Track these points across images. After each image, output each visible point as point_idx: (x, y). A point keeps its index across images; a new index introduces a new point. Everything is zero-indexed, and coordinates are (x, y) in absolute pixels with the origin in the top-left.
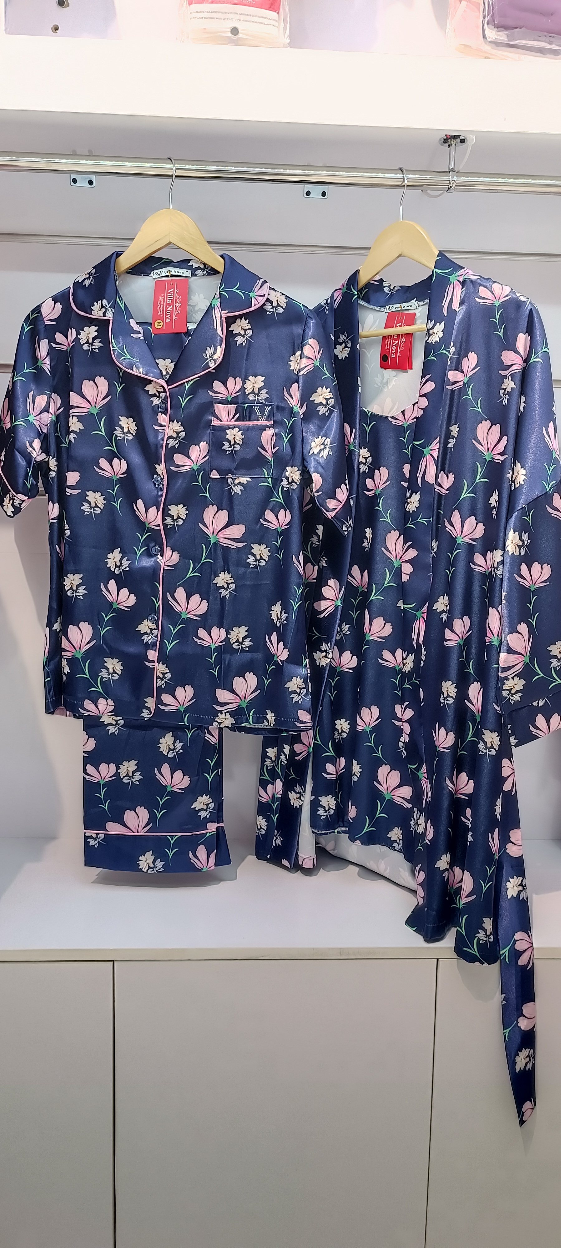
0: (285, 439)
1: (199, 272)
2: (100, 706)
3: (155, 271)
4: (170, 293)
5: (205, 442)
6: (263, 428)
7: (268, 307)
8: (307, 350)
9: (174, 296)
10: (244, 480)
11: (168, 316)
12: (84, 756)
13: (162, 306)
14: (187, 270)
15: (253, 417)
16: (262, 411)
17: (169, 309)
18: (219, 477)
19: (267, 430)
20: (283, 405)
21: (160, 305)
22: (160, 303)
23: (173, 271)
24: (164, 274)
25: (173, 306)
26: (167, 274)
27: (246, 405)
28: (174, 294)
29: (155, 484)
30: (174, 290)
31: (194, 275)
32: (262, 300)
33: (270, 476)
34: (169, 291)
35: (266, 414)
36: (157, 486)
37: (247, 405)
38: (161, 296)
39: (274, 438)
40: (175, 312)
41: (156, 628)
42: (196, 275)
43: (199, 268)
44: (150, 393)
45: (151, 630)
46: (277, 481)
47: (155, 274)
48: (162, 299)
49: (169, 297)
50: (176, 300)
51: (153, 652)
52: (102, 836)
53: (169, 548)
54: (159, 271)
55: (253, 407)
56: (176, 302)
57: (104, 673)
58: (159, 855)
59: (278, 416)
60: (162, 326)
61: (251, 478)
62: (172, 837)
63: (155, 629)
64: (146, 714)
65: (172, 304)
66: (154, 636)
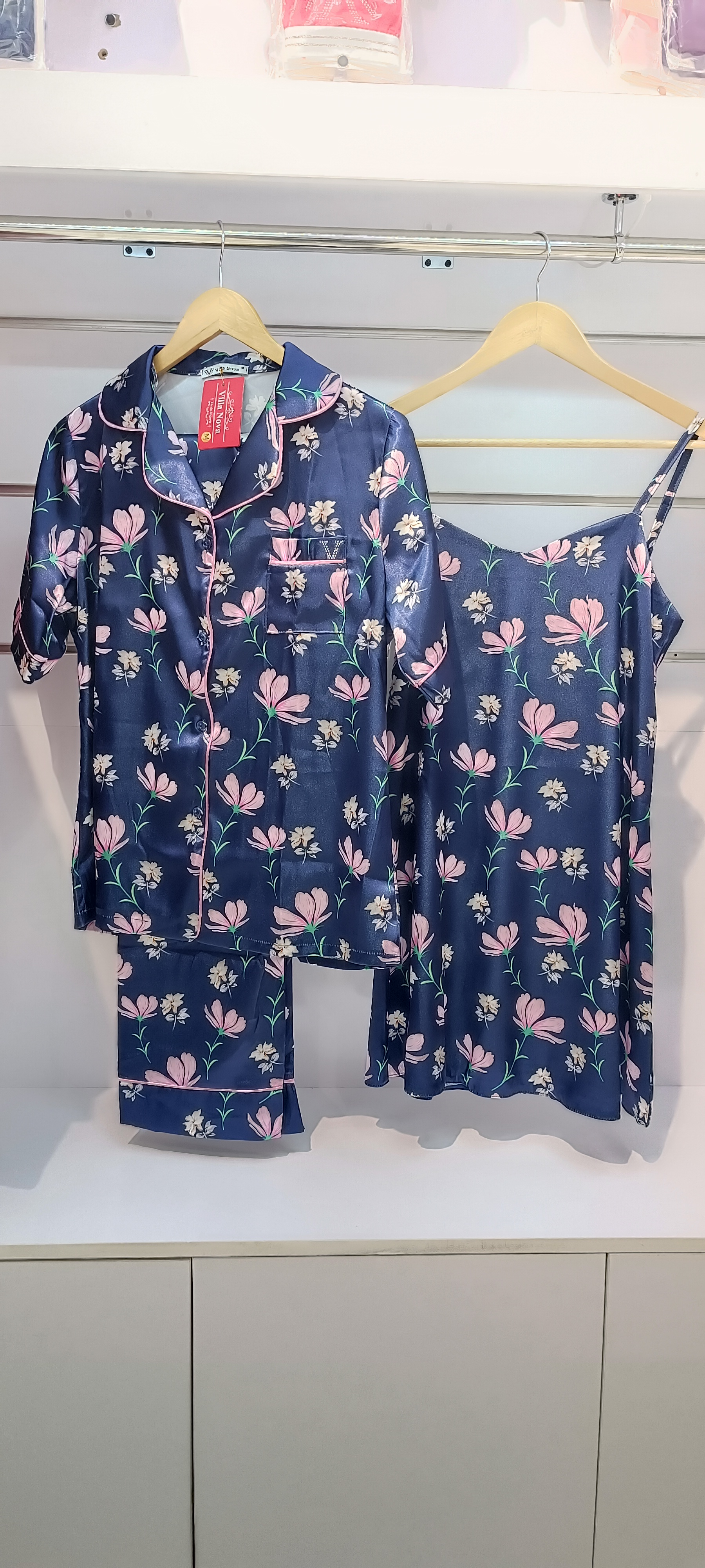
0: (361, 583)
1: (258, 368)
2: (133, 921)
3: (205, 369)
4: (221, 396)
5: (261, 587)
6: (332, 569)
7: (341, 409)
8: (390, 466)
9: (225, 401)
10: (307, 637)
11: (217, 426)
12: (119, 985)
13: (211, 413)
14: (243, 366)
15: (321, 555)
16: (331, 546)
17: (218, 418)
18: (277, 632)
19: (338, 571)
20: (358, 538)
21: (209, 413)
22: (209, 410)
23: (226, 369)
24: (214, 373)
25: (224, 413)
26: (219, 372)
27: (309, 540)
28: (226, 397)
29: (200, 642)
30: (226, 392)
31: (251, 371)
32: (331, 401)
33: (341, 632)
34: (220, 394)
35: (336, 550)
36: (202, 644)
37: (311, 539)
38: (211, 401)
39: (347, 582)
40: (226, 420)
41: (202, 825)
42: (254, 372)
43: (258, 363)
44: (193, 525)
45: (196, 827)
46: (351, 639)
47: (203, 373)
48: (212, 405)
49: (219, 401)
50: (228, 405)
51: (197, 855)
52: (140, 1088)
53: (217, 723)
54: (209, 369)
55: (320, 541)
56: (229, 407)
57: (139, 881)
58: (210, 1116)
59: (353, 553)
60: (210, 438)
61: (316, 634)
62: (225, 1093)
63: (200, 827)
64: (189, 935)
65: (223, 410)
66: (199, 836)
